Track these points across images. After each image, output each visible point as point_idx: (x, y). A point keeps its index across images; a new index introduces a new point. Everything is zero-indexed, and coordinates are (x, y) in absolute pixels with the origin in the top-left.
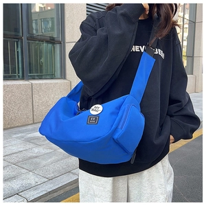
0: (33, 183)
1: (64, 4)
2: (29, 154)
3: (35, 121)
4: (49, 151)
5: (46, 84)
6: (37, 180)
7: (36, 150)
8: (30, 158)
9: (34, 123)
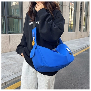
0: (8, 75)
1: (22, 2)
2: (7, 64)
3: (11, 51)
4: (15, 62)
5: (15, 36)
6: (10, 73)
7: (10, 62)
8: (8, 65)
9: (10, 51)
